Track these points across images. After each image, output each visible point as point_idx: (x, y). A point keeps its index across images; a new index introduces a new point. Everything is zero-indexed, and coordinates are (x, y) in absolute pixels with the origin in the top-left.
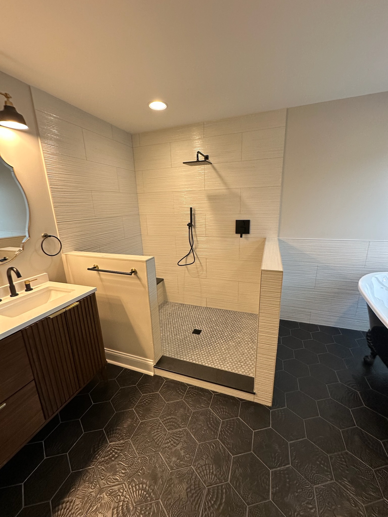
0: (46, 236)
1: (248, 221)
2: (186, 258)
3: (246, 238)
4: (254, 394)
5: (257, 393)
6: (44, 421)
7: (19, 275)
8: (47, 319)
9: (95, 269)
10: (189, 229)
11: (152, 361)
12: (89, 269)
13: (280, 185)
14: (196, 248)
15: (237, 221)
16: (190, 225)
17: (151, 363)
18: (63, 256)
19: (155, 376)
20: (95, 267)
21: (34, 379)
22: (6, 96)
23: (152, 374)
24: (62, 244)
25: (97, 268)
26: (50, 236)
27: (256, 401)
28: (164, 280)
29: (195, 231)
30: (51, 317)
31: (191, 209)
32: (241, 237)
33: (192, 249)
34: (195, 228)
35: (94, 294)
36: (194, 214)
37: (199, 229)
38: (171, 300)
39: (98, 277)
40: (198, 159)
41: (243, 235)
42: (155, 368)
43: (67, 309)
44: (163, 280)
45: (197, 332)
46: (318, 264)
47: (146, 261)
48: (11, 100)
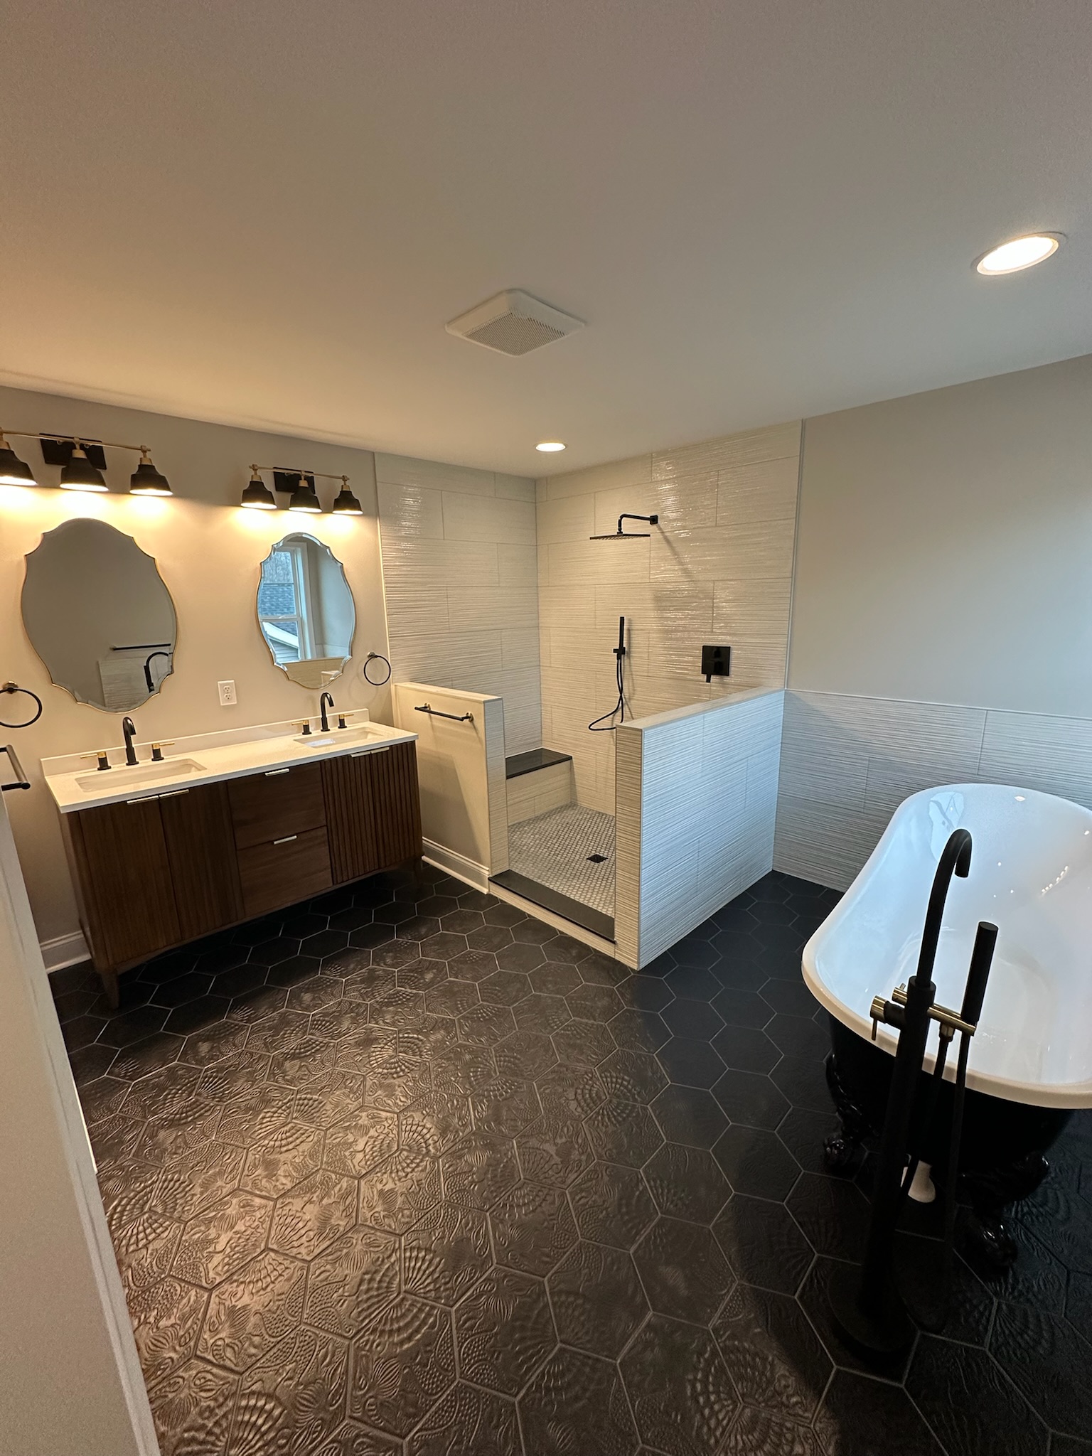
0: (372, 656)
1: (728, 649)
2: (613, 718)
3: (724, 685)
4: (614, 942)
5: (618, 942)
6: (331, 884)
7: (331, 704)
8: (349, 756)
9: (425, 709)
10: (618, 659)
11: (488, 869)
12: (416, 708)
13: (789, 575)
14: (630, 699)
15: (706, 649)
16: (620, 652)
17: (486, 872)
18: (393, 687)
19: (489, 895)
20: (426, 707)
21: (327, 826)
22: (344, 478)
23: (485, 891)
24: (392, 670)
25: (428, 709)
26: (377, 656)
27: (617, 958)
28: (573, 760)
29: (630, 663)
30: (353, 756)
31: (622, 619)
32: (708, 680)
33: (621, 699)
34: (629, 657)
35: (413, 743)
36: (629, 630)
37: (637, 660)
38: (583, 802)
39: (430, 722)
40: (620, 529)
41: (713, 678)
42: (490, 882)
43: (372, 752)
44: (570, 758)
45: (597, 859)
46: (870, 755)
47: (485, 702)
48: (347, 483)
